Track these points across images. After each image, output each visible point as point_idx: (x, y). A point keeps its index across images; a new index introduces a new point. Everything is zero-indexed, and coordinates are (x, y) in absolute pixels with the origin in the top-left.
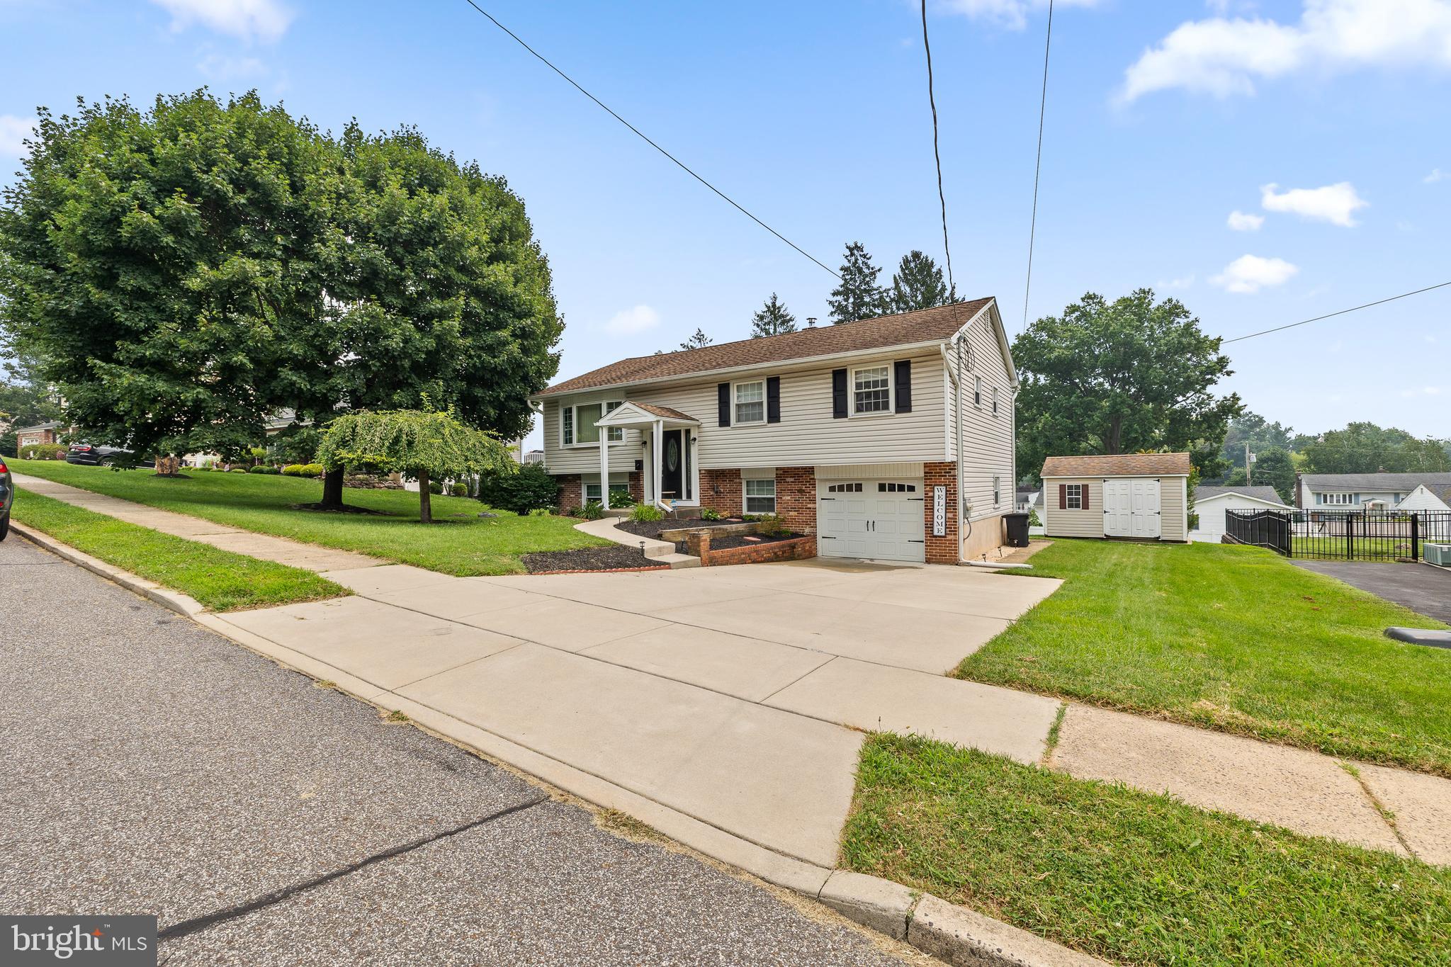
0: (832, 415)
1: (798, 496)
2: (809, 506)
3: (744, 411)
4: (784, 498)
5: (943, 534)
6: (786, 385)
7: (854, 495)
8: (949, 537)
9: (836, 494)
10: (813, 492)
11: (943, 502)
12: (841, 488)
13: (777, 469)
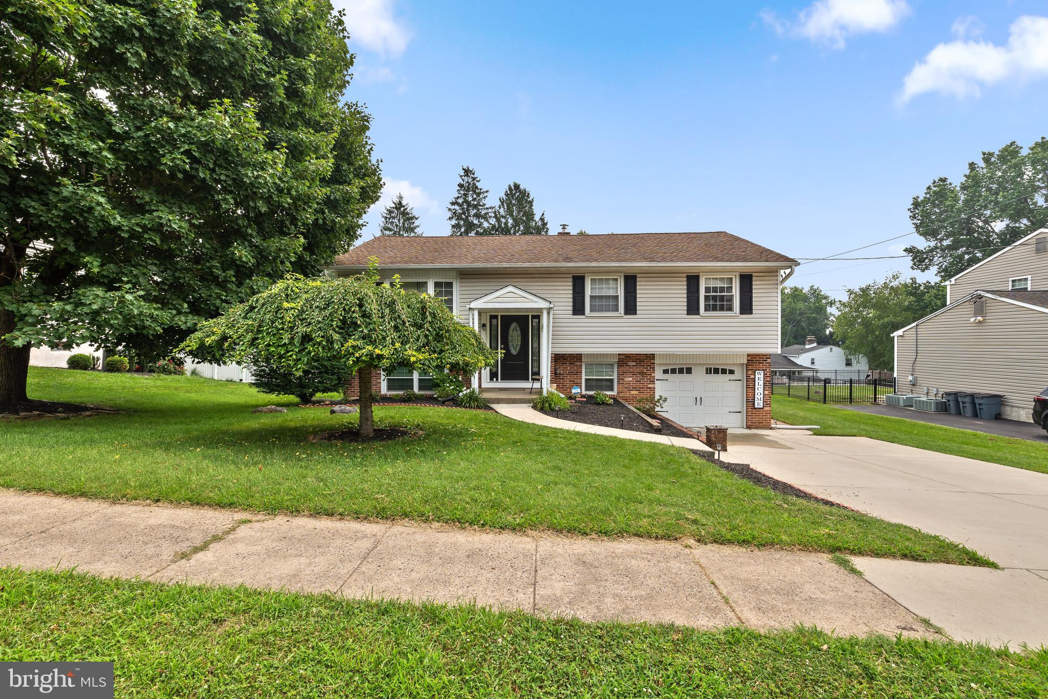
0: (685, 312)
1: (639, 377)
2: (650, 386)
3: (597, 303)
4: (626, 379)
5: (762, 406)
6: (643, 283)
7: (685, 376)
8: (766, 409)
9: (669, 376)
10: (653, 375)
11: (761, 383)
12: (673, 371)
13: (619, 354)
